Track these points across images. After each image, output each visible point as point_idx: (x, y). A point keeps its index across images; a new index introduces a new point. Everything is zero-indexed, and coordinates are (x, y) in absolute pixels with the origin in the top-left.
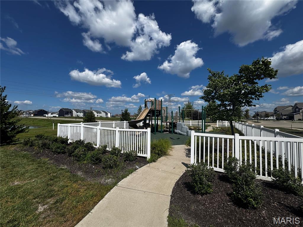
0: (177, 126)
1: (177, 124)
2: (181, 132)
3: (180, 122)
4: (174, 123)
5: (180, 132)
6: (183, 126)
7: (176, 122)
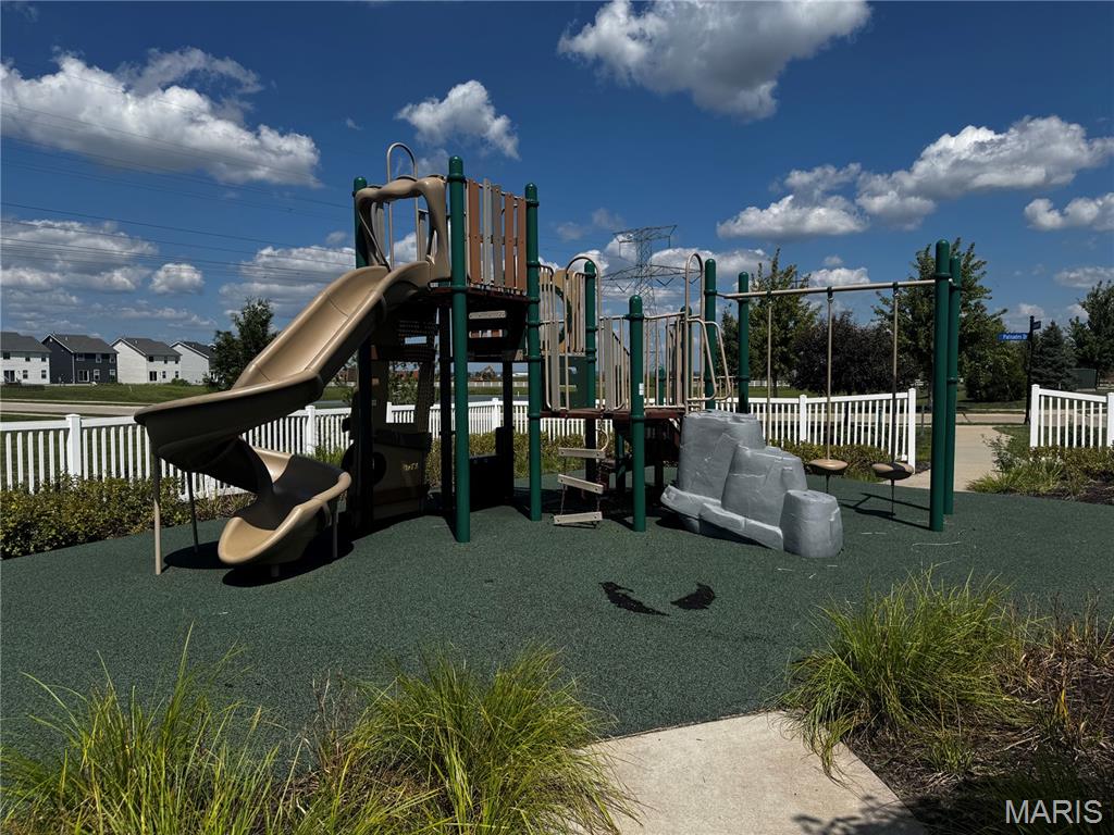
0: (689, 449)
1: (689, 432)
2: (724, 506)
3: (715, 415)
4: (658, 422)
5: (714, 508)
6: (748, 452)
7: (680, 414)
